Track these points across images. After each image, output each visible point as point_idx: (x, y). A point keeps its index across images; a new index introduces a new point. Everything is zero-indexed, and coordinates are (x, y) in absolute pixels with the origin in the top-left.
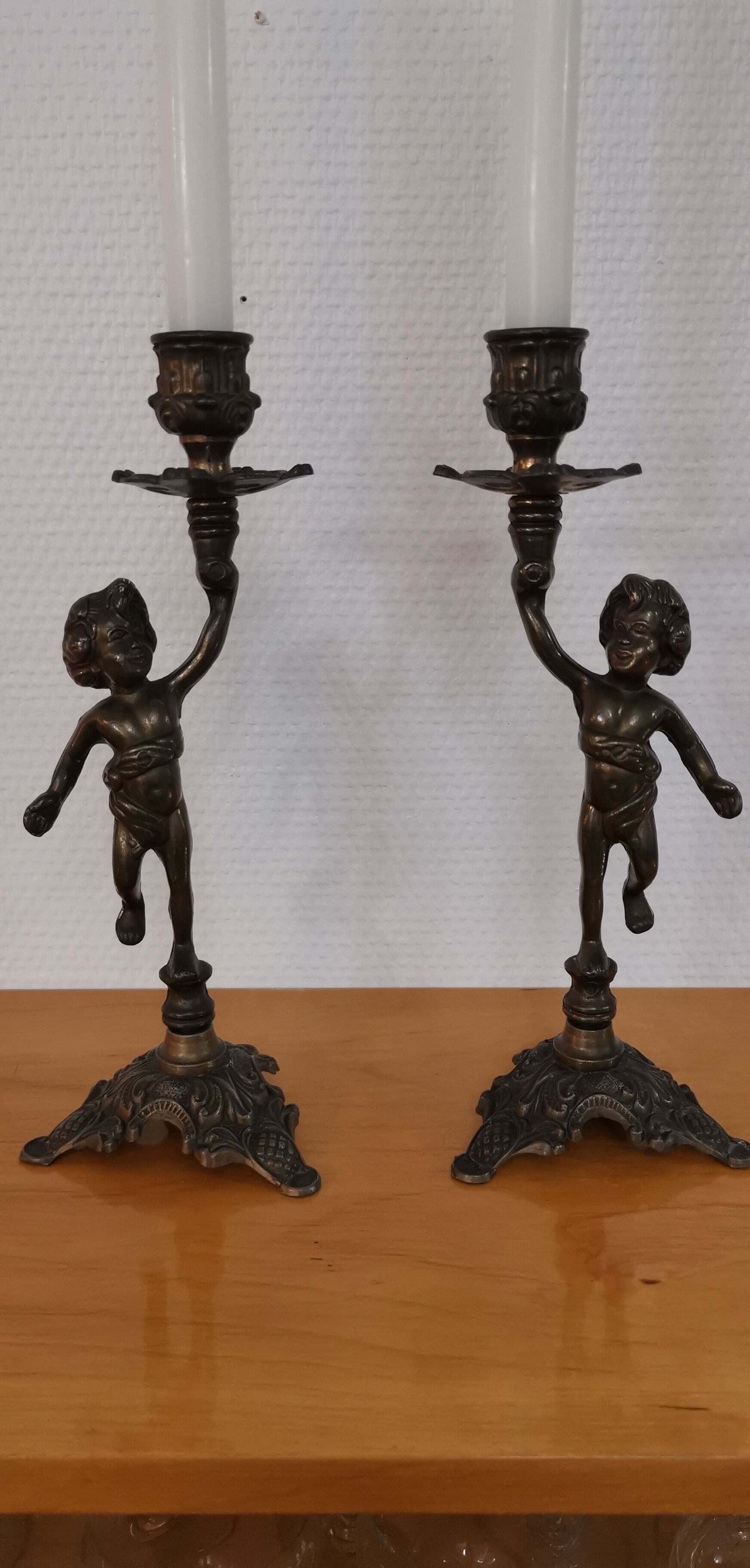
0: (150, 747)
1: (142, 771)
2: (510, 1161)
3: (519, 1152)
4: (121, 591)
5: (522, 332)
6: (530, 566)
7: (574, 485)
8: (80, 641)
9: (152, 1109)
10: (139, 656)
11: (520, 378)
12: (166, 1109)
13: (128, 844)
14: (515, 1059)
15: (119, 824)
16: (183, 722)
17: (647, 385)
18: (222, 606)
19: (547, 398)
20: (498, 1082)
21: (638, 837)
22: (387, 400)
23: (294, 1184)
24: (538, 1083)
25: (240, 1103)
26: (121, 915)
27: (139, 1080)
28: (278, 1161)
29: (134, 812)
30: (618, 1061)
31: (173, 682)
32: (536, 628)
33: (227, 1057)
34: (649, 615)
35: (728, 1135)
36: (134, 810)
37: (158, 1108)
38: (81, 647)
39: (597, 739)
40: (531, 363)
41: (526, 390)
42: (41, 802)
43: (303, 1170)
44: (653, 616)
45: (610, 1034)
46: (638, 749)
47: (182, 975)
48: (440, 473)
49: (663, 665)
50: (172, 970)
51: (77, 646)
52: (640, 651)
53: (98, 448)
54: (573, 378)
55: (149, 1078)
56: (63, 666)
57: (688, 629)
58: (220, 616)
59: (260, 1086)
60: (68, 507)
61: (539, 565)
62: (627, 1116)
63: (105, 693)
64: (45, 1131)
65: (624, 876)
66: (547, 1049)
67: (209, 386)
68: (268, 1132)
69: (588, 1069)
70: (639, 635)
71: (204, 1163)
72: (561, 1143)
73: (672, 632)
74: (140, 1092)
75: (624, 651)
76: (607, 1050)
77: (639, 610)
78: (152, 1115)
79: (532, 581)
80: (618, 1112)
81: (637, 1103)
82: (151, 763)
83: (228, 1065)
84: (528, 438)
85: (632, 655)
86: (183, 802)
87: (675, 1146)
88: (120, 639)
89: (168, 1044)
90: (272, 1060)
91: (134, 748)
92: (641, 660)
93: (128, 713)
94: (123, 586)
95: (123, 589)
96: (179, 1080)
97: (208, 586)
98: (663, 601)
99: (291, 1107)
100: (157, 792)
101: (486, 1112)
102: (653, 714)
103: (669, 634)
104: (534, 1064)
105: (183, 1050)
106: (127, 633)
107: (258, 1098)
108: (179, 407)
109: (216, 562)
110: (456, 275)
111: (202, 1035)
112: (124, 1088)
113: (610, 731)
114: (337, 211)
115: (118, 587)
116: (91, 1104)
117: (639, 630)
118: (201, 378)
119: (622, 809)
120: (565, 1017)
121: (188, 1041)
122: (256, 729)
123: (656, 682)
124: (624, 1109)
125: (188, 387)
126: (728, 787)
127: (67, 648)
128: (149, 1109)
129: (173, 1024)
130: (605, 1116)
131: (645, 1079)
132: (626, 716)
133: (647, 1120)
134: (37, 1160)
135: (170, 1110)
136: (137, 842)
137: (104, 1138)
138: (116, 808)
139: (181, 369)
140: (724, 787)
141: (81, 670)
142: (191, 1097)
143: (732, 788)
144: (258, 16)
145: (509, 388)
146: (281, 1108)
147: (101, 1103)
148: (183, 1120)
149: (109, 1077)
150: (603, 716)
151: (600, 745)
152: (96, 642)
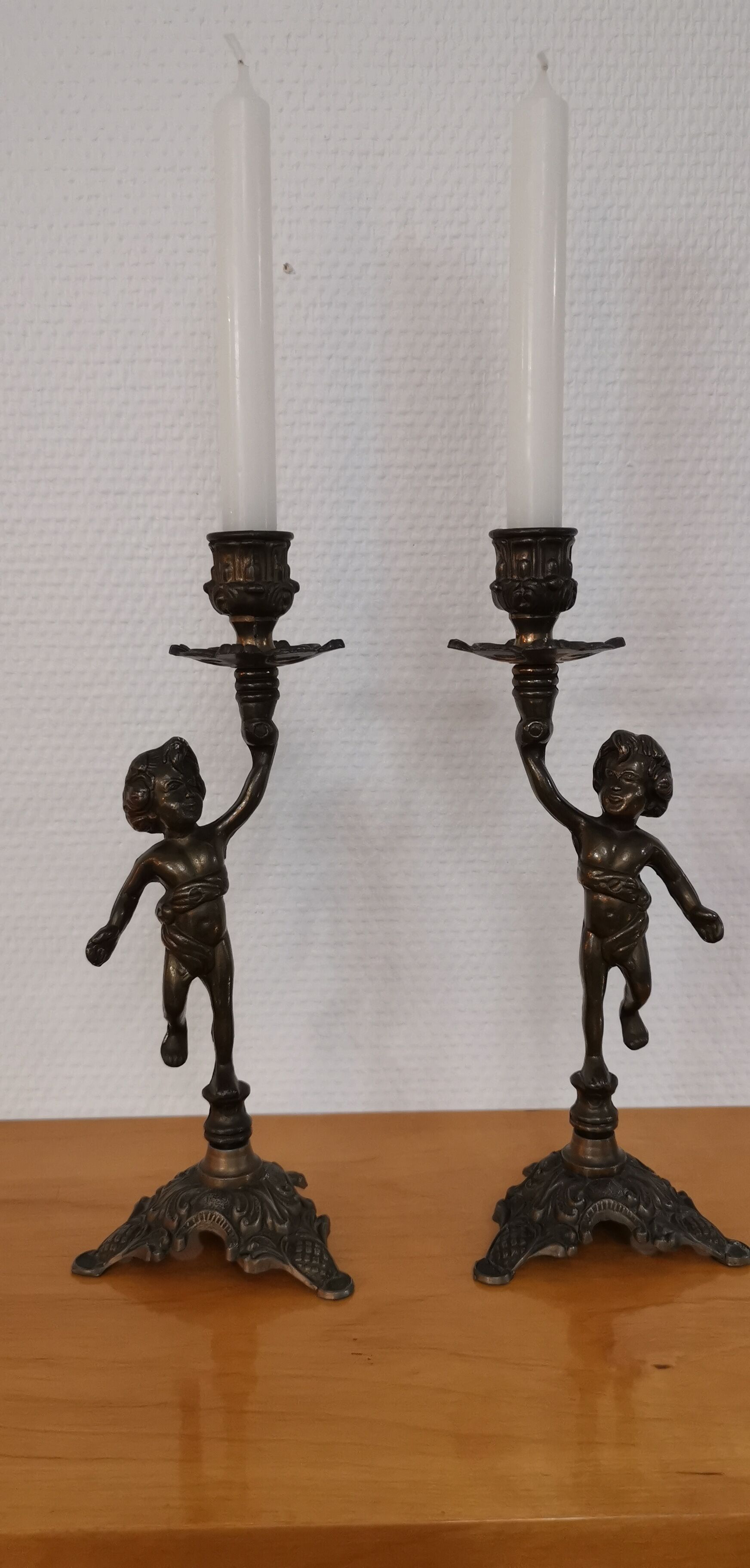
0: (202, 884)
1: (193, 905)
2: (526, 1263)
3: (536, 1254)
4: (176, 748)
5: (522, 531)
6: (533, 724)
7: (570, 656)
8: (141, 792)
9: (197, 1220)
10: (192, 804)
11: (521, 568)
12: (210, 1219)
13: (178, 972)
14: (526, 1171)
15: (170, 955)
16: (227, 862)
17: (622, 567)
18: (263, 761)
19: (544, 584)
20: (512, 1192)
21: (633, 961)
22: (396, 580)
23: (330, 1288)
24: (550, 1190)
25: (278, 1213)
26: (166, 1039)
27: (182, 1195)
28: (314, 1267)
29: (186, 943)
30: (621, 1169)
31: (220, 827)
32: (538, 777)
33: (262, 1172)
34: (636, 765)
35: (724, 1237)
36: (186, 941)
37: (202, 1219)
38: (141, 797)
39: (595, 873)
40: (531, 556)
41: (526, 578)
42: (102, 935)
43: (337, 1275)
44: (640, 766)
45: (614, 1144)
46: (631, 881)
47: (225, 1093)
48: (453, 646)
49: (649, 808)
50: (215, 1088)
51: (137, 797)
52: (629, 796)
53: (141, 622)
54: (566, 568)
55: (192, 1192)
56: (123, 814)
57: (670, 777)
58: (261, 769)
59: (293, 1199)
60: (113, 673)
61: (540, 723)
62: (632, 1219)
63: (159, 837)
64: (94, 1245)
65: (622, 997)
66: (556, 1159)
67: (258, 576)
68: (304, 1241)
69: (594, 1176)
70: (628, 783)
71: (247, 1270)
72: (574, 1245)
73: (656, 780)
74: (185, 1205)
75: (615, 796)
76: (611, 1158)
77: (628, 761)
78: (196, 1226)
79: (534, 736)
80: (622, 1215)
81: (642, 1207)
82: (202, 898)
83: (264, 1179)
84: (528, 617)
85: (622, 800)
86: (227, 934)
87: (678, 1245)
88: (176, 792)
89: (210, 1158)
90: (302, 1176)
91: (187, 886)
92: (631, 804)
93: (181, 855)
94: (178, 744)
95: (178, 746)
96: (221, 1193)
97: (251, 743)
98: (648, 753)
99: (324, 1218)
100: (206, 924)
101: (503, 1219)
102: (643, 851)
103: (654, 781)
104: (545, 1174)
105: (224, 1164)
106: (182, 784)
107: (293, 1209)
108: (232, 593)
109: (259, 722)
110: (456, 476)
111: (241, 1149)
112: (169, 1201)
113: (606, 866)
114: (352, 424)
115: (174, 745)
116: (134, 1219)
117: (629, 778)
118: (251, 569)
119: (619, 935)
120: (572, 1128)
121: (228, 1156)
122: (279, 869)
123: (644, 823)
124: (629, 1212)
125: (241, 577)
126: (711, 915)
127: (128, 798)
128: (194, 1221)
129: (215, 1140)
130: (613, 1219)
131: (646, 1184)
132: (619, 853)
133: (651, 1223)
134: (89, 1271)
135: (214, 1220)
136: (186, 970)
137: (152, 1249)
138: (168, 939)
139: (234, 561)
140: (707, 915)
141: (140, 817)
142: (232, 1208)
143: (714, 916)
144: (286, 267)
145: (512, 576)
146: (313, 1219)
147: (146, 1217)
148: (226, 1230)
149: (151, 1194)
150: (599, 853)
151: (598, 878)
152: (154, 793)
